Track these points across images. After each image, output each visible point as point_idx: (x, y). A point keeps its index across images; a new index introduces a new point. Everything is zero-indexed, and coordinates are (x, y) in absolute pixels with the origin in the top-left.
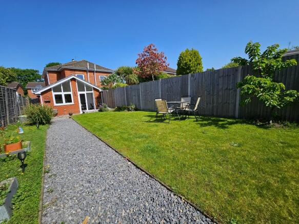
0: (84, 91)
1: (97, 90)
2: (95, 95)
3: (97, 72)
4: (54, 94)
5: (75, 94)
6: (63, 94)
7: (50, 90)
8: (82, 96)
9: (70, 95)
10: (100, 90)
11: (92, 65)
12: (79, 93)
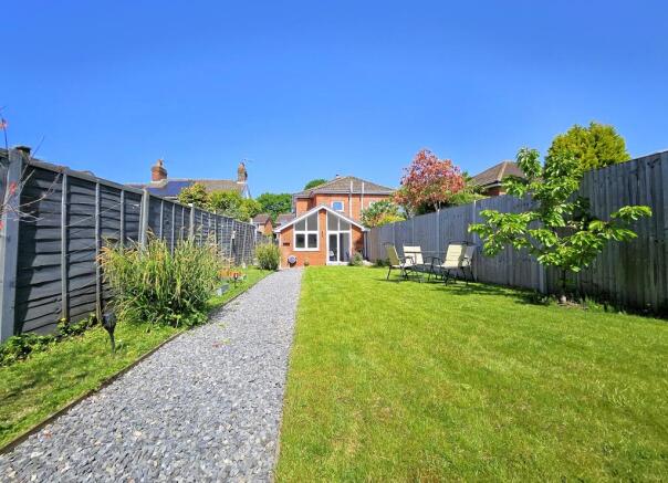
0: (336, 229)
1: (358, 229)
2: (352, 236)
3: (365, 195)
4: (296, 232)
5: (323, 234)
6: (306, 233)
7: (291, 227)
8: (333, 238)
9: (315, 236)
10: (363, 229)
11: (358, 182)
12: (329, 233)
